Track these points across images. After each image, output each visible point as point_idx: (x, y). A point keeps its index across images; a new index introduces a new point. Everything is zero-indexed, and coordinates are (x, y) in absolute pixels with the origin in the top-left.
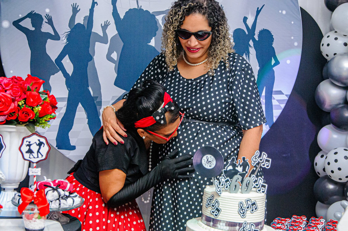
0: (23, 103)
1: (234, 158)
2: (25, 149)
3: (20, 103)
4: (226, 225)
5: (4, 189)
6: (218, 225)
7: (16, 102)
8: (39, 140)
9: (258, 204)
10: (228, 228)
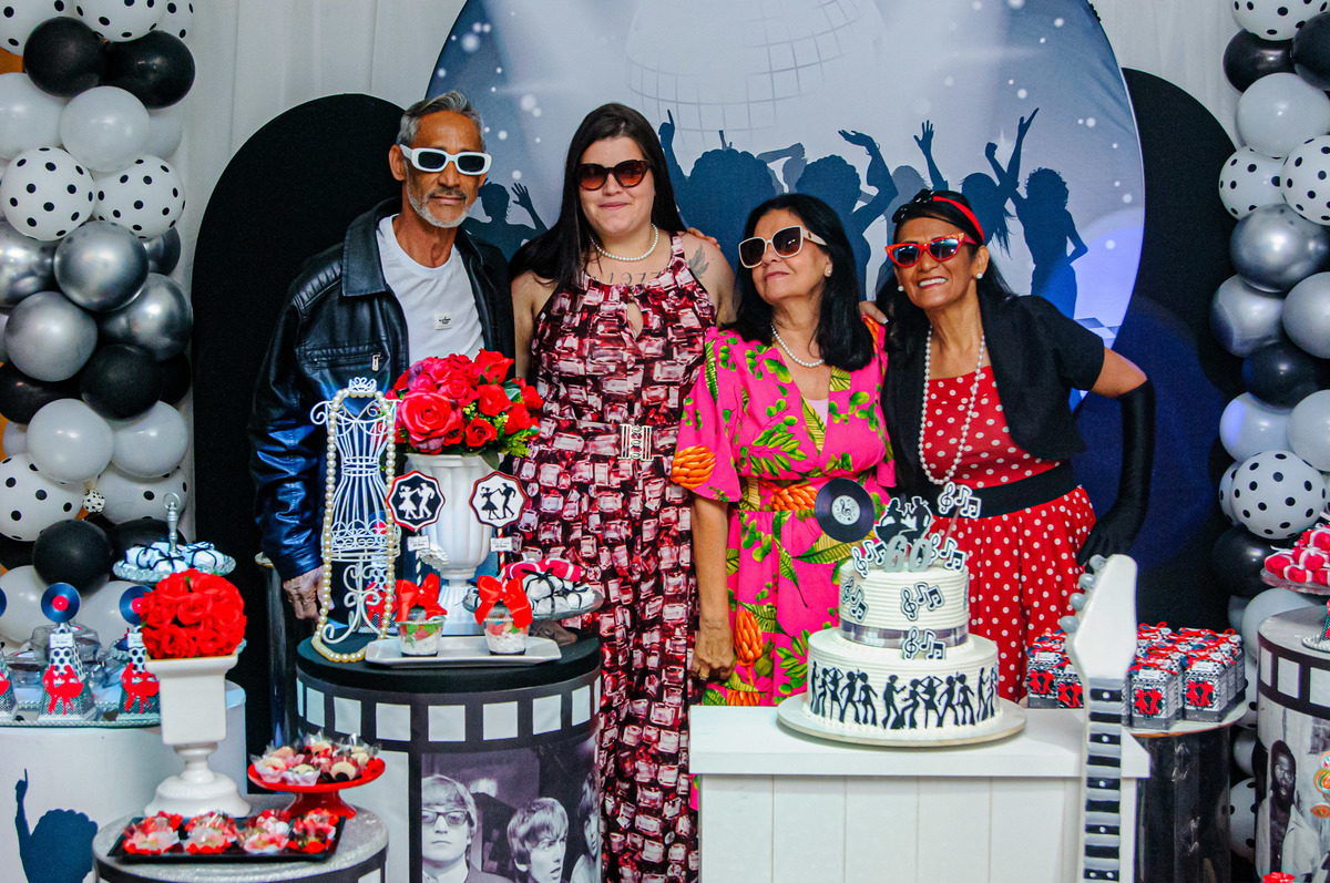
0: (473, 409)
2: (480, 502)
3: (467, 411)
4: (879, 637)
5: (447, 582)
6: (864, 637)
7: (459, 410)
8: (505, 485)
9: (945, 592)
10: (883, 641)
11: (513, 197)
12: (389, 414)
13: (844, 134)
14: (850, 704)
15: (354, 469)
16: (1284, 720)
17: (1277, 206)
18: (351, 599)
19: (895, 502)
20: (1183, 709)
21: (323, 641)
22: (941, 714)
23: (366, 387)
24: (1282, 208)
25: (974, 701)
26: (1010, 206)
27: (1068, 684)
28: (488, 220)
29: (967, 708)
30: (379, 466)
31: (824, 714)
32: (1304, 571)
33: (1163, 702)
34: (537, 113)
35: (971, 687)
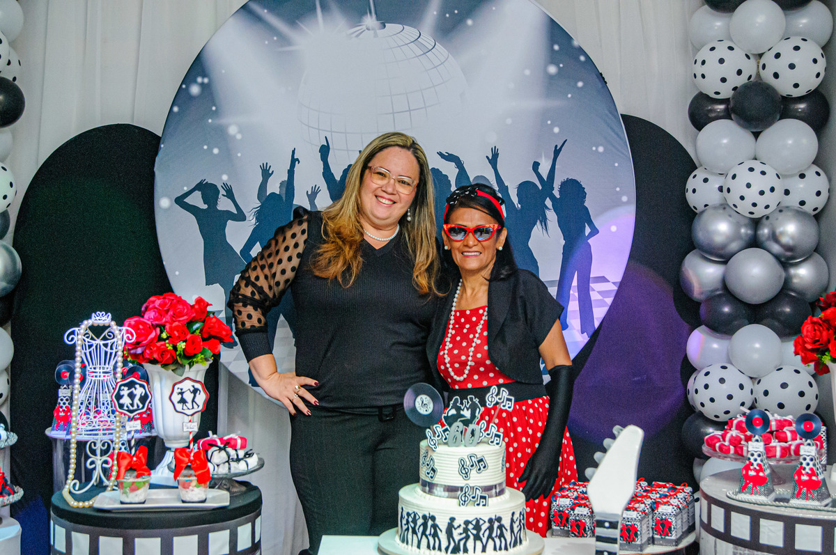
1: (457, 399)
2: (176, 398)
4: (444, 491)
6: (435, 491)
8: (193, 386)
9: (488, 460)
10: (447, 494)
11: (222, 192)
12: (119, 337)
13: (441, 154)
14: (424, 537)
15: (94, 374)
16: (715, 547)
17: (722, 205)
18: (92, 463)
19: (456, 400)
20: (653, 537)
21: (70, 492)
22: (484, 543)
23: (103, 318)
24: (724, 206)
25: (508, 535)
26: (548, 202)
27: (576, 520)
28: (205, 207)
29: (502, 539)
30: (112, 372)
31: (407, 543)
32: (729, 446)
33: (639, 533)
34: (239, 137)
35: (506, 526)
